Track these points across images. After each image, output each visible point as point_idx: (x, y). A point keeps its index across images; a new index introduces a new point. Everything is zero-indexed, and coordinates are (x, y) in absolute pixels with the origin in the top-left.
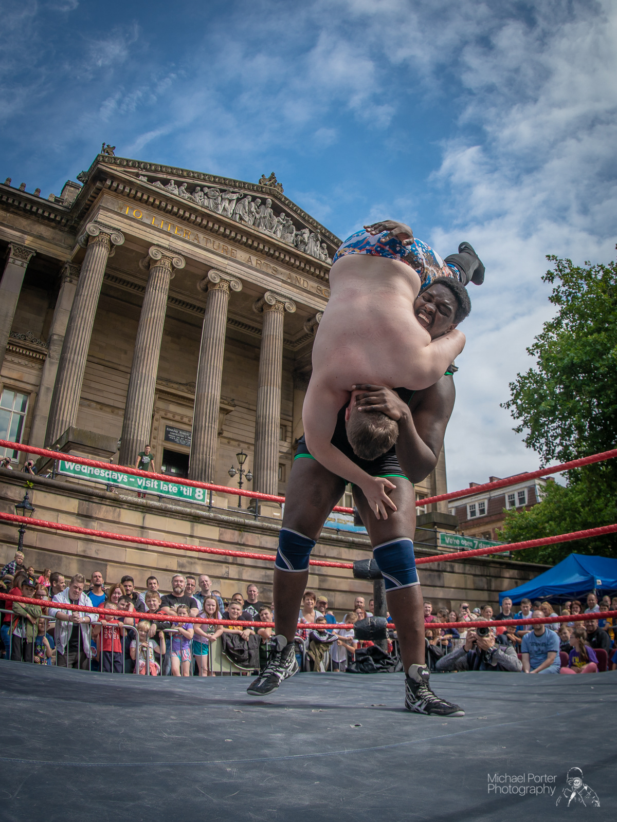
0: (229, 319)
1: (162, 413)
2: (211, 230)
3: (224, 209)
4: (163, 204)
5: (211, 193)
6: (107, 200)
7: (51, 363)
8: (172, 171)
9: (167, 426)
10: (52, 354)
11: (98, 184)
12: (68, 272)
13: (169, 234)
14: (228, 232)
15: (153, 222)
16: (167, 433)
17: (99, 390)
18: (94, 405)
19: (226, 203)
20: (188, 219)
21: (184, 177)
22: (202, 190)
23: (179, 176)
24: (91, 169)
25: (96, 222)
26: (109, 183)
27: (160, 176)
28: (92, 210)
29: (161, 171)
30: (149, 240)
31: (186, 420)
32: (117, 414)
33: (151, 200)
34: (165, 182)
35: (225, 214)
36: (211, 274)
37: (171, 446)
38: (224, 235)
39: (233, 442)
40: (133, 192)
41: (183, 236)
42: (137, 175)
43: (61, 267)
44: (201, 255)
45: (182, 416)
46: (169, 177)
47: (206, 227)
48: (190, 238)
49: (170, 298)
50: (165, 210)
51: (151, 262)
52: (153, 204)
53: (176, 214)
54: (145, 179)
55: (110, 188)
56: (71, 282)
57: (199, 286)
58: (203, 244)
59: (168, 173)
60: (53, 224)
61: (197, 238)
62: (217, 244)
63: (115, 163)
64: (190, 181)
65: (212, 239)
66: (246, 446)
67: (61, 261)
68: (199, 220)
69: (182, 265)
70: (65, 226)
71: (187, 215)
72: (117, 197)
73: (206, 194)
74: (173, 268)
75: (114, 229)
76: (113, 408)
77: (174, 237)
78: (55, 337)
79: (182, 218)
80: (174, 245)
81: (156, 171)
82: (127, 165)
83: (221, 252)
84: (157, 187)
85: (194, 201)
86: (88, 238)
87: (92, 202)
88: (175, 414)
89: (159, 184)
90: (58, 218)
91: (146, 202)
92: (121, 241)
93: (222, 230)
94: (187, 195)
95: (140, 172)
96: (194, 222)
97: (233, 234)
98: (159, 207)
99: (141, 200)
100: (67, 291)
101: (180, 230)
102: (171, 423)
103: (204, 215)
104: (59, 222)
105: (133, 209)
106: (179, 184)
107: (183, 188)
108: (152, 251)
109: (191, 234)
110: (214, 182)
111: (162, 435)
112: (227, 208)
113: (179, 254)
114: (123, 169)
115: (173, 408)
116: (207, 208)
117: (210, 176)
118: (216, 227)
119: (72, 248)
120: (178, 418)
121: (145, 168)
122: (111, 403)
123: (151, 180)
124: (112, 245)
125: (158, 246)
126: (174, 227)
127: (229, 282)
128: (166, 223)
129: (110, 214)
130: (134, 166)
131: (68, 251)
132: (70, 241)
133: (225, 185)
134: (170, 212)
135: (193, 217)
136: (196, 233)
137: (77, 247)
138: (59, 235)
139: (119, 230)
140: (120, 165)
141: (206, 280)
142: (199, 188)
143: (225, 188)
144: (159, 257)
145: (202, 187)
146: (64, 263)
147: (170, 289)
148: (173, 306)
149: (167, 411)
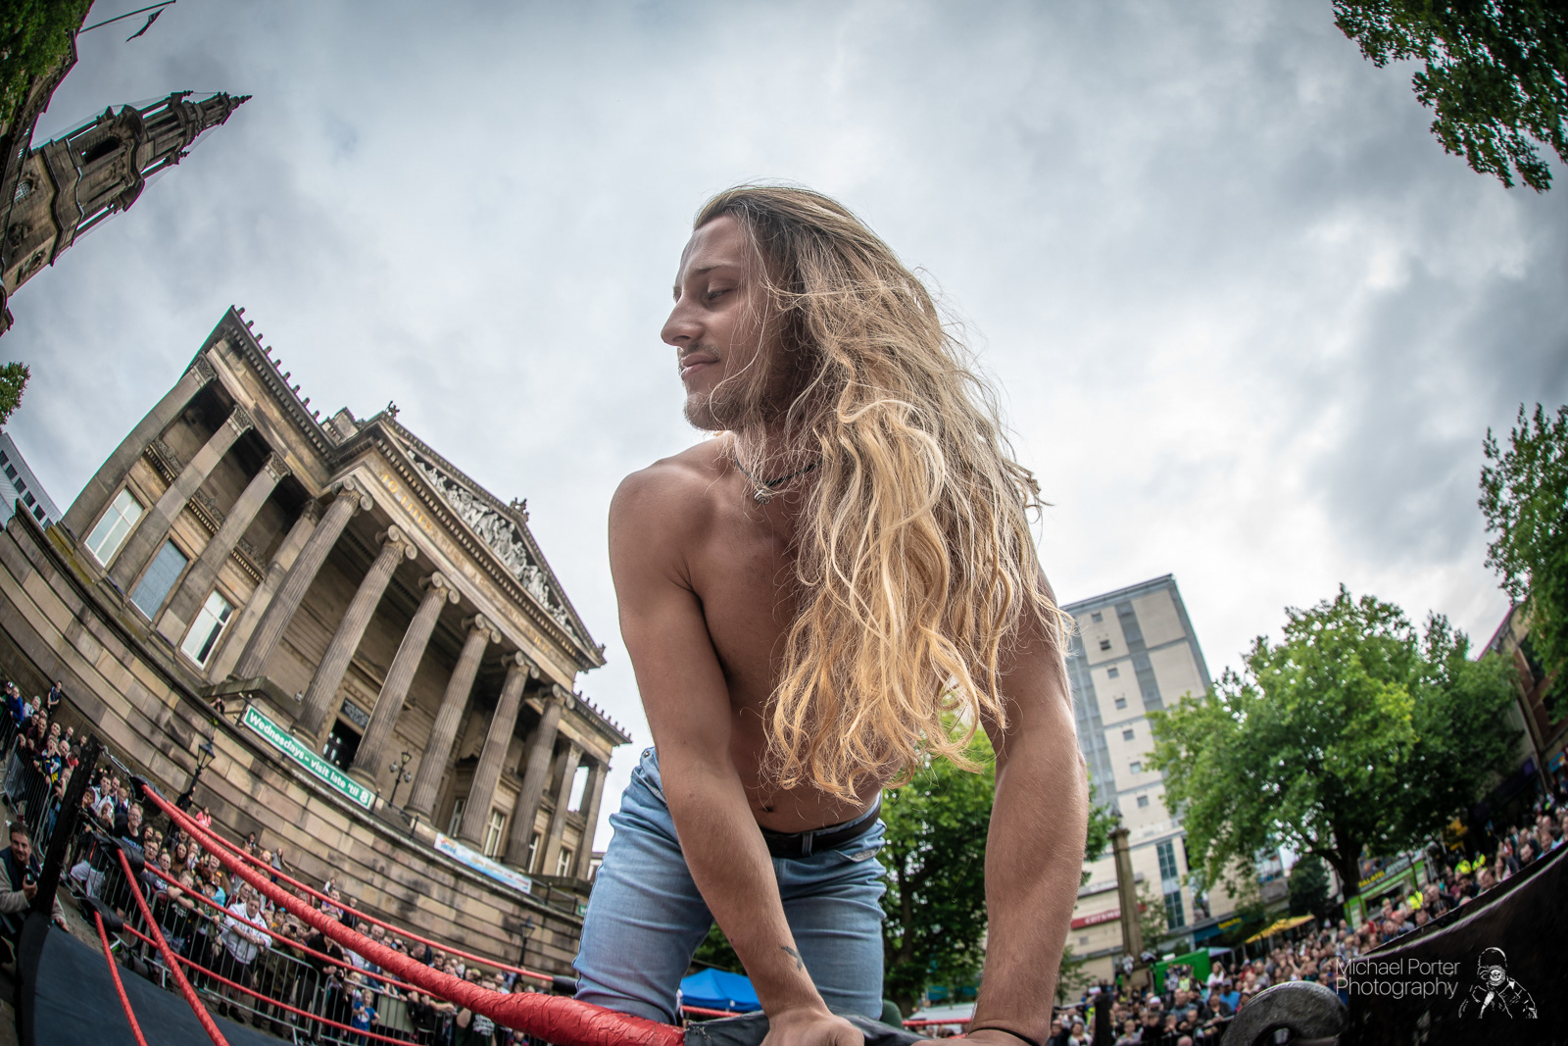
0: (439, 624)
1: (346, 684)
2: (451, 533)
3: (470, 518)
4: (419, 488)
5: (464, 497)
6: (371, 459)
7: (264, 590)
8: (439, 460)
9: (346, 699)
10: (268, 581)
11: (370, 439)
12: (311, 508)
13: (413, 520)
14: (465, 541)
15: (403, 500)
16: (345, 705)
17: (296, 634)
18: (287, 646)
19: (474, 512)
20: (434, 513)
21: (446, 469)
22: (457, 490)
23: (443, 467)
24: (372, 421)
25: (354, 476)
26: (380, 443)
27: (427, 459)
28: (355, 461)
29: (430, 455)
30: (393, 517)
31: (365, 700)
32: (305, 665)
33: (410, 479)
34: (429, 467)
35: (469, 522)
36: (436, 576)
37: (343, 718)
38: (460, 543)
39: (401, 738)
40: (397, 463)
41: (424, 527)
42: (407, 449)
43: (307, 499)
44: (434, 553)
45: (363, 695)
46: (434, 464)
47: (447, 528)
48: (429, 532)
49: (393, 580)
50: (418, 494)
51: (387, 539)
52: (409, 484)
53: (426, 503)
54: (413, 456)
55: (379, 448)
56: (310, 519)
57: (421, 582)
58: (439, 542)
59: (435, 460)
60: (317, 453)
61: (435, 534)
62: (450, 548)
63: (393, 427)
64: (451, 476)
65: (448, 542)
66: (412, 746)
67: (308, 493)
68: (444, 518)
69: (413, 556)
70: (326, 460)
71: (436, 508)
72: (381, 460)
73: (459, 495)
74: (404, 554)
75: (367, 492)
76: (304, 659)
77: (416, 525)
78: (277, 566)
79: (430, 509)
80: (412, 532)
81: (425, 452)
82: (403, 435)
83: (452, 558)
84: (420, 468)
85: (446, 498)
86: (341, 488)
87: (358, 453)
88: (357, 690)
89: (422, 466)
90: (323, 450)
91: (405, 479)
92: (368, 507)
93: (461, 537)
94: (443, 489)
95: (412, 447)
96: (439, 519)
97: (469, 546)
98: (414, 489)
99: (401, 474)
100: (304, 527)
101: (424, 520)
102: (351, 697)
103: (450, 516)
104: (322, 454)
105: (390, 479)
106: (440, 475)
107: (441, 480)
108: (392, 530)
109: (431, 528)
110: (471, 487)
111: (339, 705)
112: (473, 517)
113: (415, 544)
114: (397, 436)
115: (357, 683)
116: (455, 510)
117: (470, 480)
118: (457, 532)
119: (324, 486)
120: (358, 695)
121: (416, 445)
122: (303, 652)
123: (418, 459)
124: (359, 506)
125: (399, 527)
126: (419, 514)
127: (449, 590)
128: (414, 508)
129: (369, 475)
130: (408, 438)
131: (319, 487)
132: (324, 478)
133: (479, 495)
134: (422, 499)
135: (440, 513)
136: (437, 529)
137: (328, 489)
138: (318, 468)
139: (371, 495)
140: (397, 431)
141: (428, 579)
142: (455, 487)
143: (478, 496)
144: (396, 539)
145: (459, 487)
146: (311, 497)
147: (396, 571)
148: (395, 589)
149: (351, 684)
